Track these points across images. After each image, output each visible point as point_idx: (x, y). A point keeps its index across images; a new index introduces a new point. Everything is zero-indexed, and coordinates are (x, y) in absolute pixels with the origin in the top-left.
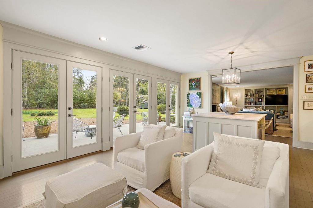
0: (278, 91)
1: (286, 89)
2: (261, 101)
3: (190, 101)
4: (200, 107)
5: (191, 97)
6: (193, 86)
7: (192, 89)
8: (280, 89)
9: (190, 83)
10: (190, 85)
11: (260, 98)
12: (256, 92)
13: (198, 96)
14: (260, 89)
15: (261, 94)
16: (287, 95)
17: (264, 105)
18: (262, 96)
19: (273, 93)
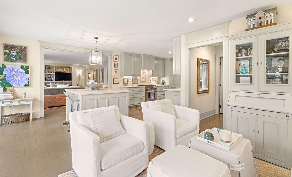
0: (64, 69)
1: (71, 68)
2: (51, 78)
3: (5, 76)
4: (28, 85)
5: (9, 71)
6: (12, 55)
7: (11, 60)
8: (66, 68)
9: (6, 51)
10: (5, 53)
11: (49, 75)
12: (47, 69)
13: (24, 71)
14: (49, 66)
15: (51, 70)
16: (71, 73)
17: (55, 81)
18: (52, 73)
19: (61, 71)
